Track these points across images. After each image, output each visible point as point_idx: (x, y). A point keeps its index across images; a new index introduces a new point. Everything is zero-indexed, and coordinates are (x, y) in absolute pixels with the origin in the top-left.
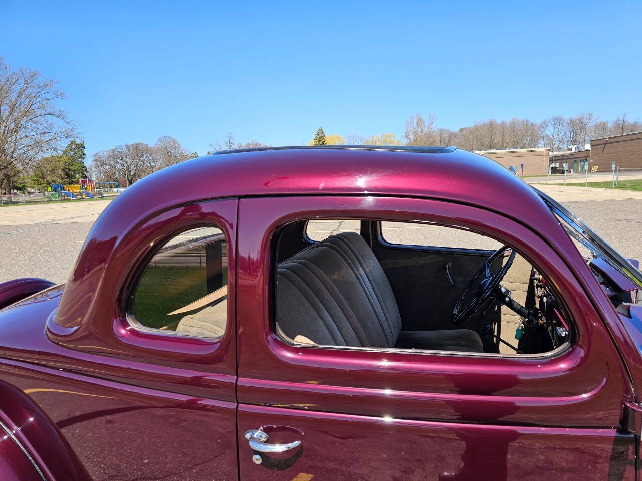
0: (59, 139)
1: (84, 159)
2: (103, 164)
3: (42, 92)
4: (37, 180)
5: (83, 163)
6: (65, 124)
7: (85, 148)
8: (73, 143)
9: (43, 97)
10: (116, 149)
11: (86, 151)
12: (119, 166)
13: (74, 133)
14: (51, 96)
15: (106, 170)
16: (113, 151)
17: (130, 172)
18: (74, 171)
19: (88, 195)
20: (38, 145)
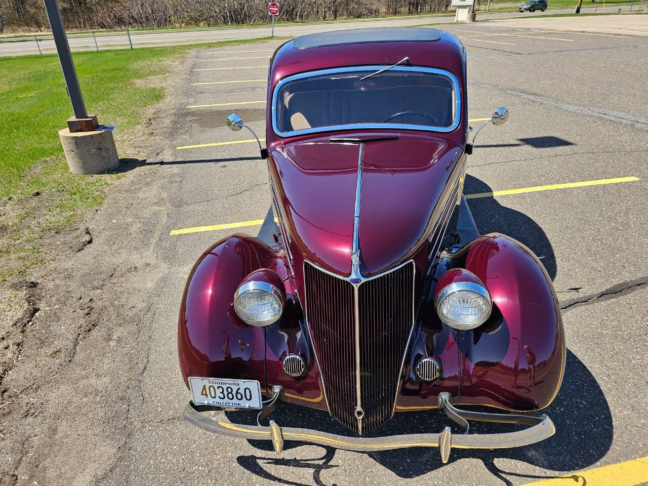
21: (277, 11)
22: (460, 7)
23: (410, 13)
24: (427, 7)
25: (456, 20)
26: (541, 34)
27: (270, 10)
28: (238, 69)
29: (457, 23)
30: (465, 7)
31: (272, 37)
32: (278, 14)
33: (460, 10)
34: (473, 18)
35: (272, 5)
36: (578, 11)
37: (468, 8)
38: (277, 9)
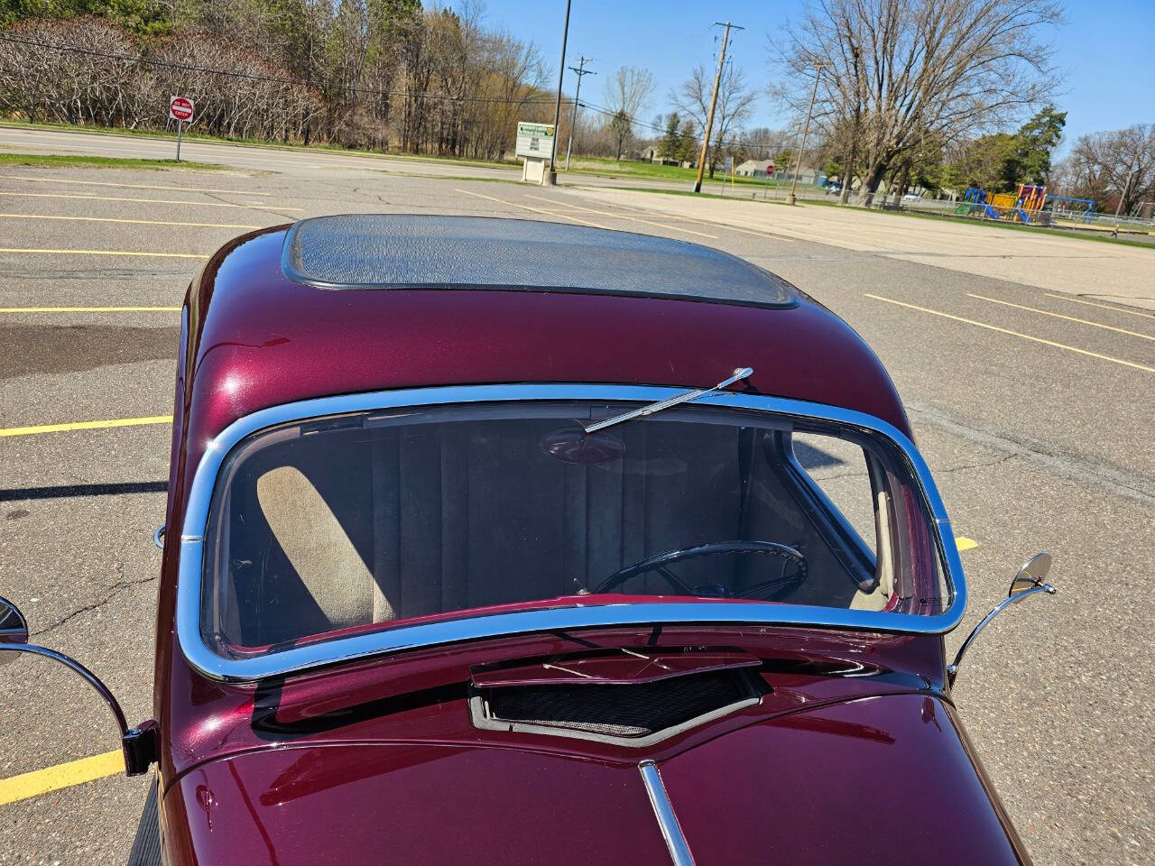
0: (1014, 104)
1: (1054, 145)
2: (1092, 159)
3: (1021, 10)
4: (957, 176)
5: (1048, 153)
6: (1037, 74)
7: (1064, 124)
8: (1046, 112)
9: (1018, 20)
10: (1131, 132)
11: (1065, 130)
12: (1120, 169)
13: (1046, 93)
14: (1033, 17)
15: (1091, 172)
16: (1123, 134)
17: (1138, 183)
18: (1025, 168)
19: (1022, 217)
20: (976, 113)
21: (189, 115)
22: (529, 158)
23: (442, 154)
24: (470, 150)
25: (524, 179)
26: (665, 221)
27: (174, 111)
28: (90, 223)
29: (526, 183)
30: (539, 160)
31: (177, 162)
32: (190, 119)
33: (529, 163)
34: (553, 179)
35: (177, 100)
36: (698, 189)
37: (543, 162)
38: (189, 111)
